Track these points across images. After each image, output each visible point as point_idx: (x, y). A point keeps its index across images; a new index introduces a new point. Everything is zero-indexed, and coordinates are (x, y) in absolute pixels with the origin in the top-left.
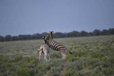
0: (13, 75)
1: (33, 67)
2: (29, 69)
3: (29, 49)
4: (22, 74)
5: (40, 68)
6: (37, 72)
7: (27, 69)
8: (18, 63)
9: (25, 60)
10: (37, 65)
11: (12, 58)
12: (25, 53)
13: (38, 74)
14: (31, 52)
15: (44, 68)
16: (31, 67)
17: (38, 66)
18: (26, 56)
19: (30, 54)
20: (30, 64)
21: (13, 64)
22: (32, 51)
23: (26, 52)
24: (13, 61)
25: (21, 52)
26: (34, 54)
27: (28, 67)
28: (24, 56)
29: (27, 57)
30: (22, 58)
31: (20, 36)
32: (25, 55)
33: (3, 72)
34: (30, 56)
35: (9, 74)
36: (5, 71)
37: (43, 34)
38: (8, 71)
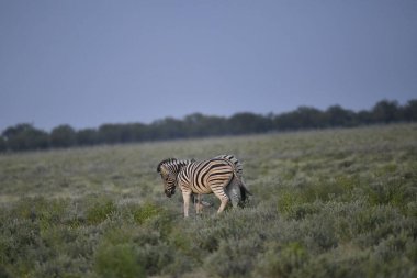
0: (84, 270)
1: (154, 242)
2: (139, 250)
3: (140, 176)
4: (116, 265)
5: (178, 245)
6: (169, 259)
7: (133, 248)
8: (100, 226)
9: (126, 216)
10: (170, 232)
11: (79, 209)
12: (125, 191)
13: (171, 266)
14: (146, 188)
15: (193, 245)
16: (148, 240)
17: (172, 238)
18: (129, 200)
19: (143, 195)
20: (143, 230)
21: (83, 229)
22: (150, 184)
23: (127, 187)
24: (81, 221)
25: (110, 187)
26: (159, 195)
27: (135, 241)
28: (121, 203)
29: (133, 207)
30: (115, 209)
31: (105, 128)
32: (125, 196)
33: (45, 260)
34: (141, 202)
35: (68, 266)
36: (53, 255)
37: (189, 118)
38: (63, 258)
